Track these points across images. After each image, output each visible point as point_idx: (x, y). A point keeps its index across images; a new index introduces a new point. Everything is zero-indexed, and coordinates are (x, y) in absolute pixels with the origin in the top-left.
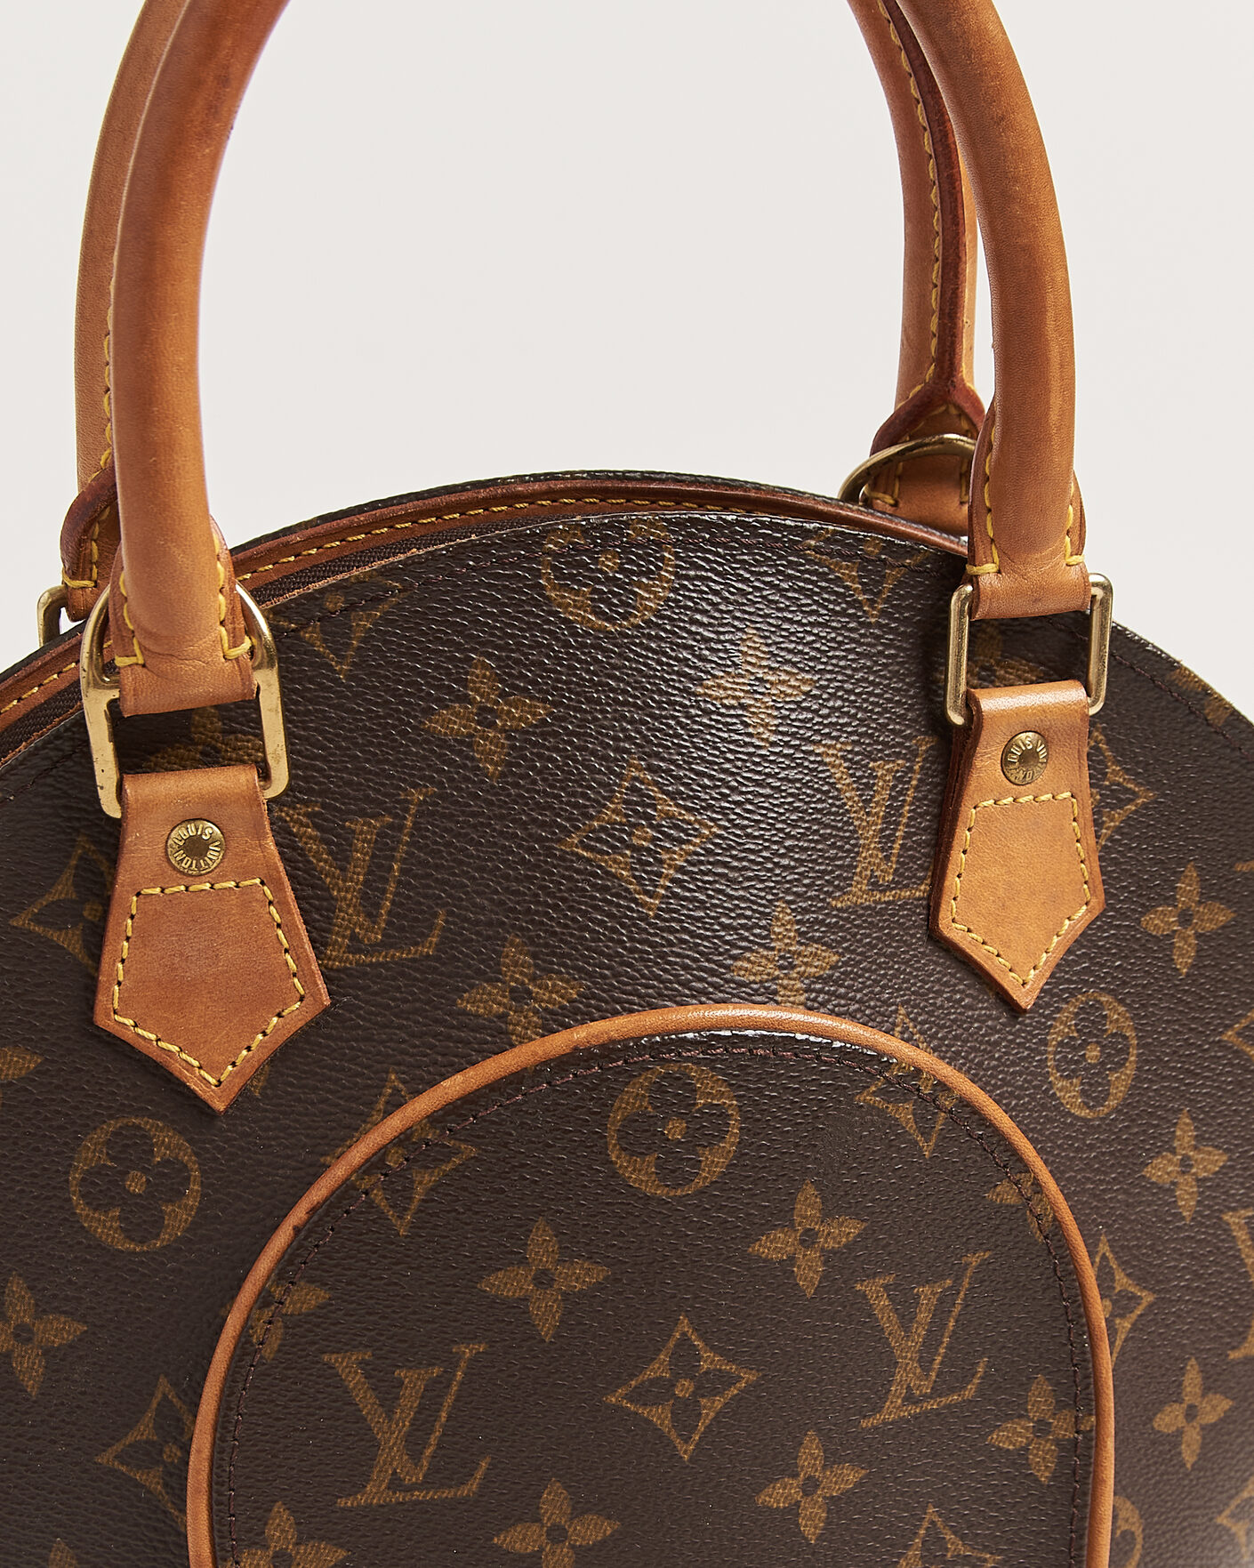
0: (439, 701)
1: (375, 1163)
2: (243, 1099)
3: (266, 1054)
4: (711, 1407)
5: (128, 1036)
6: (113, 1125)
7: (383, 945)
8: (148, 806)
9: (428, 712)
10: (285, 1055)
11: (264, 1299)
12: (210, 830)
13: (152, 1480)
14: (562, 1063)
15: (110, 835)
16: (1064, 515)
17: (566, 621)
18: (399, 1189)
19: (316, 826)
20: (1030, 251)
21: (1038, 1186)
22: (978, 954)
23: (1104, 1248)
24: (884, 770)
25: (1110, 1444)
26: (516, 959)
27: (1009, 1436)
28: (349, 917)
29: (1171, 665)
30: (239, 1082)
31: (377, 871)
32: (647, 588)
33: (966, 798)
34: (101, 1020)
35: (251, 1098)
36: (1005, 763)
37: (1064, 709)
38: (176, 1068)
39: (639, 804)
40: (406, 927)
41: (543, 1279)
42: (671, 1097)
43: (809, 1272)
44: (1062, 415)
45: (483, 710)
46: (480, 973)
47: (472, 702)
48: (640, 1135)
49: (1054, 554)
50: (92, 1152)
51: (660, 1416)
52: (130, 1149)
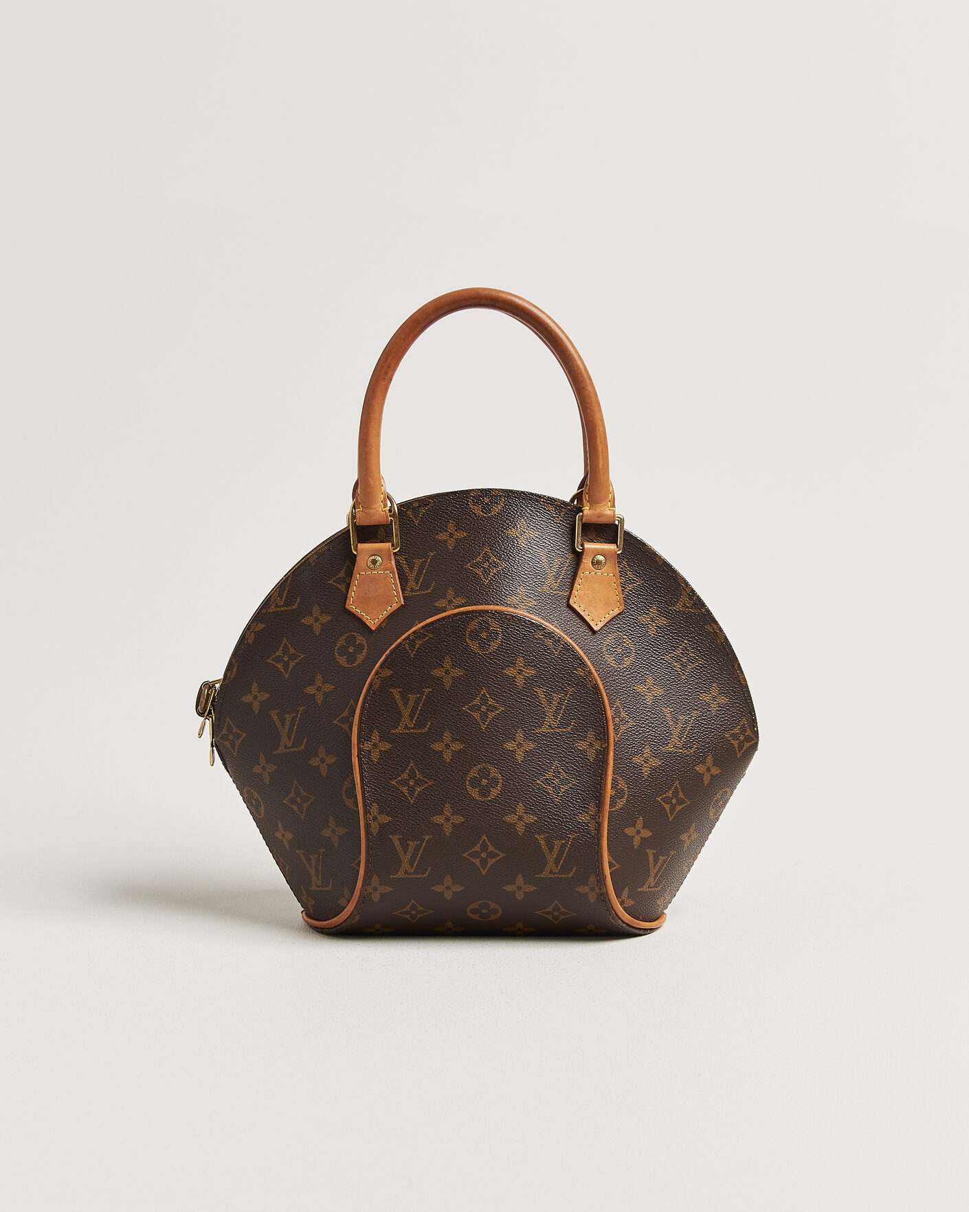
0: (440, 531)
1: (407, 638)
2: (379, 628)
3: (386, 616)
4: (491, 715)
5: (353, 611)
6: (347, 635)
7: (419, 590)
8: (363, 550)
9: (437, 534)
10: (391, 616)
11: (377, 673)
12: (378, 558)
13: (345, 727)
14: (455, 615)
15: (353, 559)
16: (608, 496)
17: (474, 513)
18: (412, 645)
19: (406, 561)
20: (592, 422)
21: (590, 673)
22: (582, 613)
23: (618, 703)
24: (557, 561)
25: (612, 753)
26: (450, 593)
27: (582, 745)
28: (412, 583)
29: (644, 544)
30: (379, 623)
31: (420, 572)
32: (496, 507)
33: (580, 570)
34: (347, 607)
35: (381, 628)
36: (592, 563)
37: (609, 551)
38: (364, 619)
39: (486, 557)
40: (425, 586)
41: (447, 672)
42: (485, 626)
43: (520, 682)
44: (603, 465)
45: (451, 533)
46: (441, 597)
47: (448, 532)
48: (475, 635)
49: (604, 505)
50: (341, 641)
51: (477, 715)
52: (351, 641)
